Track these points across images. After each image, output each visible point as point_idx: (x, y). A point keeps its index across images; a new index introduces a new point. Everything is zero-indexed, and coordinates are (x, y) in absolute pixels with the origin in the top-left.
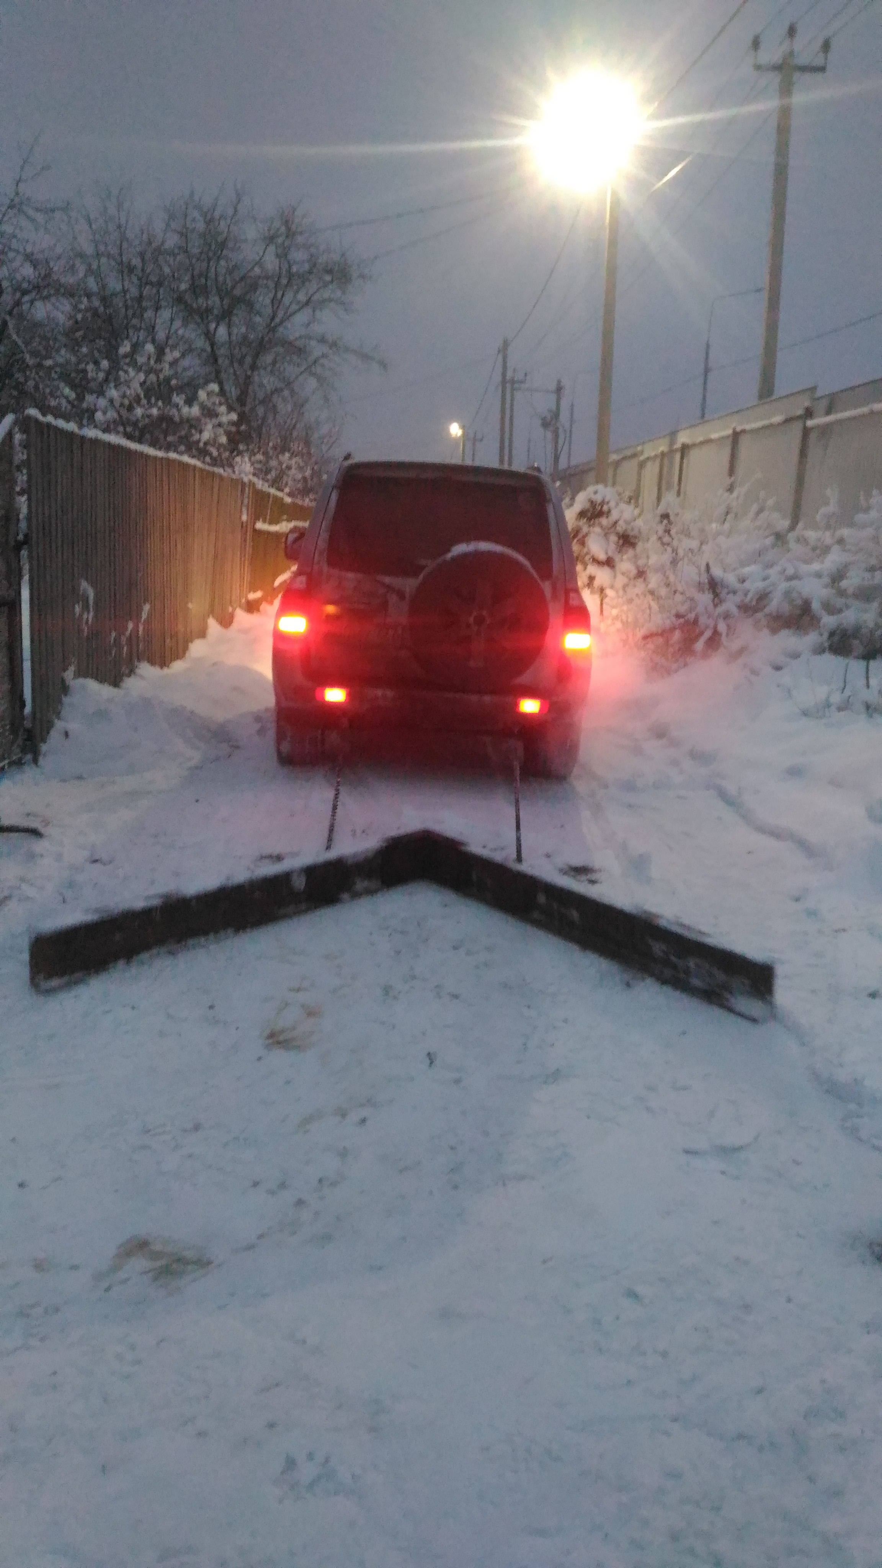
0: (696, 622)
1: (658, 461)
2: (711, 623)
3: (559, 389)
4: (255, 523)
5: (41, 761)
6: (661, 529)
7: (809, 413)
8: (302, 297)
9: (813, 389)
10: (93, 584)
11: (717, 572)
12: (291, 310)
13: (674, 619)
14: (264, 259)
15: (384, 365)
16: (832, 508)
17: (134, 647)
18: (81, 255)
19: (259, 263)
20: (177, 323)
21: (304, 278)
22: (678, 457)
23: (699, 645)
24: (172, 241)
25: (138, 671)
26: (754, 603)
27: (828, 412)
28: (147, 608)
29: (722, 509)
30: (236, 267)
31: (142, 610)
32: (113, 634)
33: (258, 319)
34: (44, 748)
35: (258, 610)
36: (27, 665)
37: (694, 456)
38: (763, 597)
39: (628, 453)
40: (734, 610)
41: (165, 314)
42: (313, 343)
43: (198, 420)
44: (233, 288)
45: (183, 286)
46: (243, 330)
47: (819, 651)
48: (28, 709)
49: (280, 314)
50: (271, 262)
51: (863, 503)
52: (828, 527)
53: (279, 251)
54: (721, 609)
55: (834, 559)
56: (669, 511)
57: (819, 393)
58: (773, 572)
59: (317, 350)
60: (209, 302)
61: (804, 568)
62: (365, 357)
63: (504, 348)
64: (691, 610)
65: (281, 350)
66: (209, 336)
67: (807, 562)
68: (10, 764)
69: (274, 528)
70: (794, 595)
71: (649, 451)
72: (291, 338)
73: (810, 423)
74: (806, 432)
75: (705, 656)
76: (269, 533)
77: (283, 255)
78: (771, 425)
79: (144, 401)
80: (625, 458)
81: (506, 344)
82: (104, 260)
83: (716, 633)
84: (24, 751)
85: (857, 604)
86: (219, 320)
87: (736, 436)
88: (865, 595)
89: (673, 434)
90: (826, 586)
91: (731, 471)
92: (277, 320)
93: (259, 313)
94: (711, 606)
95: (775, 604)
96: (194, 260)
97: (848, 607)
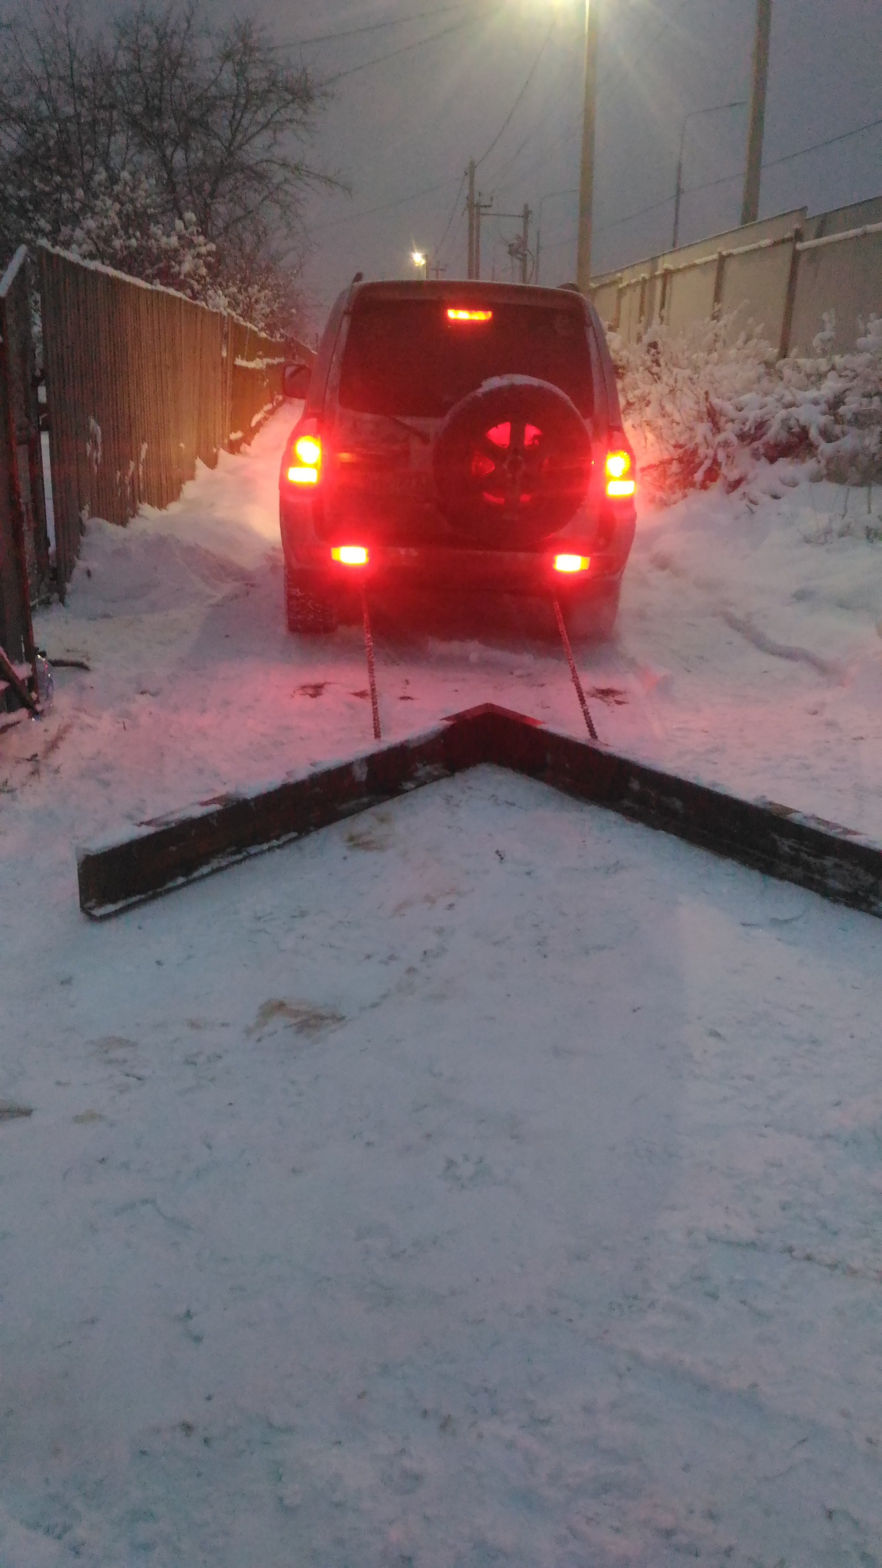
0: (694, 452)
1: (638, 289)
2: (710, 452)
3: (526, 215)
4: (234, 360)
5: (67, 600)
6: (648, 358)
7: (799, 236)
8: (260, 117)
9: (804, 209)
10: (99, 421)
11: (716, 401)
12: (249, 133)
13: (671, 449)
14: (220, 78)
15: (347, 189)
16: (828, 333)
17: (136, 488)
18: (32, 79)
19: (215, 82)
20: (133, 150)
21: (263, 97)
22: (659, 284)
23: (699, 476)
24: (124, 60)
25: (140, 512)
26: (752, 431)
27: (819, 235)
28: (145, 447)
29: (710, 336)
30: (191, 86)
31: (141, 449)
32: (119, 473)
33: (216, 143)
34: (69, 586)
35: (239, 452)
36: (49, 505)
37: (677, 281)
38: (761, 426)
39: (607, 281)
40: (735, 440)
41: (119, 140)
42: (275, 167)
43: (176, 251)
44: (190, 108)
45: (138, 109)
46: (200, 154)
47: (816, 478)
48: (52, 549)
49: (239, 137)
50: (228, 79)
51: (862, 327)
52: (824, 353)
53: (237, 68)
54: (720, 438)
55: (831, 386)
56: (657, 339)
57: (809, 214)
58: (769, 399)
59: (279, 175)
60: (165, 126)
61: (801, 395)
62: (329, 181)
63: (471, 171)
64: (691, 438)
65: (240, 176)
66: (165, 162)
67: (805, 389)
68: (40, 603)
69: (251, 365)
70: (792, 422)
71: (628, 278)
72: (251, 162)
73: (799, 246)
74: (796, 256)
75: (704, 486)
76: (246, 369)
77: (241, 72)
78: (760, 248)
79: (121, 232)
80: (603, 286)
81: (473, 166)
82: (54, 83)
83: (715, 461)
84: (51, 590)
85: (854, 431)
86: (176, 144)
87: (722, 259)
88: (860, 420)
89: (654, 259)
90: (824, 414)
91: (717, 298)
92: (236, 144)
93: (217, 136)
94: (709, 436)
95: (774, 432)
96: (148, 81)
97: (844, 434)
